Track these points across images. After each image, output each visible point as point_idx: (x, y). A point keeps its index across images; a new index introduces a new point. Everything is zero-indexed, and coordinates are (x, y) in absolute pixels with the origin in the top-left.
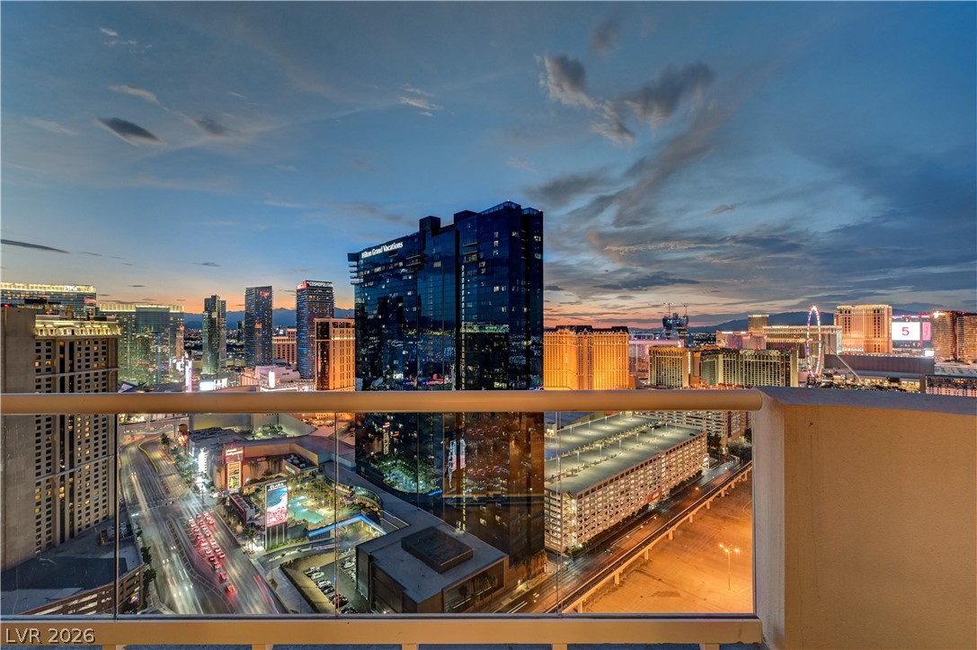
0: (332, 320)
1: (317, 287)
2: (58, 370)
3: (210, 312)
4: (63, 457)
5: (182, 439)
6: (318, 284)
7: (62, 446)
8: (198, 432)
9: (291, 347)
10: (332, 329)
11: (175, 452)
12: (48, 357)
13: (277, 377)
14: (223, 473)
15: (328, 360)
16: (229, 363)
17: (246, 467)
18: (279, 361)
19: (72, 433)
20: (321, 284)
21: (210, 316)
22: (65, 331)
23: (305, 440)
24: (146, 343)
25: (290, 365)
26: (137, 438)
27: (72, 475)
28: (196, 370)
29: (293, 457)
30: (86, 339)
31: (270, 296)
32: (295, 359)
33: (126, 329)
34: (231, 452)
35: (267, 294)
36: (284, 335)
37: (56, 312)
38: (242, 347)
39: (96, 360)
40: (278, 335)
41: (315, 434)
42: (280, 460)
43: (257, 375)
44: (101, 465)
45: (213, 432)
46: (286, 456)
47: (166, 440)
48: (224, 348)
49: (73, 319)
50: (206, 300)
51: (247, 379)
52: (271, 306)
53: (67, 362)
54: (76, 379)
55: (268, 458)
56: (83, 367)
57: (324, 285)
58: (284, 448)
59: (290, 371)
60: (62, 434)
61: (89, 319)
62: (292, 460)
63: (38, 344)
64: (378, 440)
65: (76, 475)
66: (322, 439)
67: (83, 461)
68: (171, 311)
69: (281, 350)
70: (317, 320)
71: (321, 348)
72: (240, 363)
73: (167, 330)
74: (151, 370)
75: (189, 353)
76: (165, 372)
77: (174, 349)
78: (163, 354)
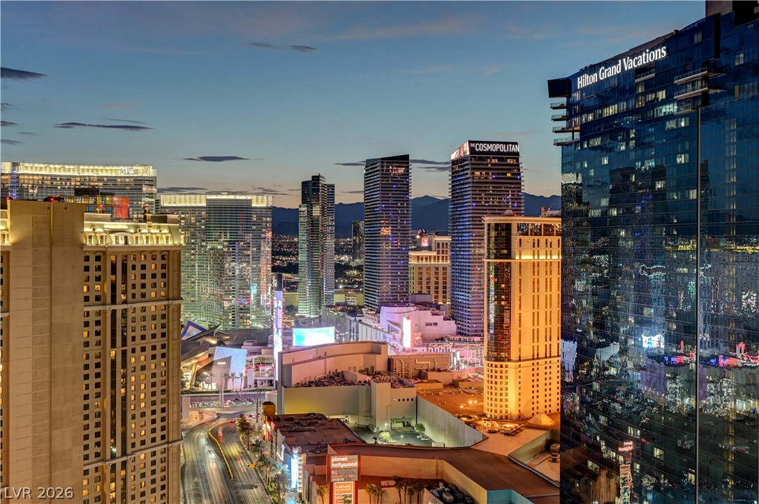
0: (516, 221)
1: (489, 152)
2: (109, 300)
3: (310, 206)
4: (113, 436)
5: (267, 427)
6: (490, 147)
7: (113, 418)
8: (290, 418)
9: (441, 271)
10: (515, 238)
11: (257, 447)
12: (98, 279)
13: (416, 328)
14: (327, 496)
15: (508, 300)
16: (339, 298)
17: (362, 492)
18: (420, 298)
19: (124, 399)
20: (497, 148)
21: (310, 213)
22: (117, 238)
23: (464, 456)
24: (219, 257)
25: (438, 307)
26: (207, 418)
27: (124, 464)
28: (290, 309)
29: (441, 486)
30: (142, 251)
31: (406, 174)
32: (448, 295)
33: (193, 236)
34: (340, 462)
35: (401, 171)
36: (429, 248)
37: (108, 209)
38: (359, 268)
39: (154, 285)
40: (419, 249)
41: (482, 447)
42: (420, 489)
43: (384, 324)
44: (158, 457)
45: (313, 420)
46: (431, 484)
47: (245, 427)
48: (332, 271)
49: (129, 219)
50: (304, 183)
51: (369, 330)
52: (407, 192)
53: (120, 287)
54: (130, 315)
55: (399, 481)
56: (138, 297)
57: (503, 148)
58: (426, 467)
59: (439, 319)
60: (113, 398)
61: (145, 220)
62: (440, 493)
63: (87, 259)
64: (609, 476)
65: (130, 466)
66: (497, 459)
67: (138, 446)
68: (254, 205)
69: (425, 276)
70: (488, 220)
71: (496, 276)
72: (355, 300)
73: (249, 237)
74: (226, 304)
75: (279, 278)
76: (245, 310)
77: (257, 271)
78: (242, 278)
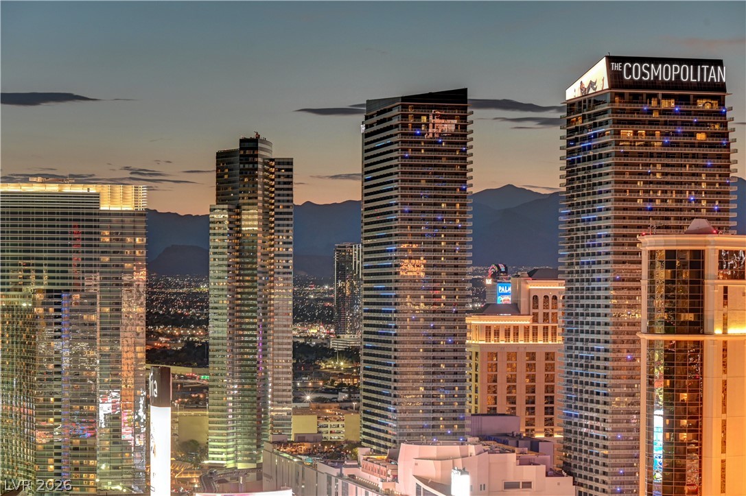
0: (714, 245)
1: (655, 84)
3: (236, 210)
6: (657, 72)
9: (540, 362)
10: (713, 287)
15: (696, 429)
16: (303, 425)
18: (492, 425)
20: (674, 71)
21: (235, 225)
25: (534, 446)
28: (189, 449)
31: (461, 137)
32: (558, 418)
35: (449, 126)
36: (514, 309)
38: (351, 354)
40: (491, 309)
48: (286, 362)
50: (221, 156)
52: (462, 176)
57: (688, 75)
59: (532, 473)
68: (105, 207)
69: (503, 374)
70: (649, 242)
71: (668, 374)
72: (343, 427)
73: (93, 282)
74: (41, 438)
75: (164, 376)
76: (85, 451)
77: (113, 361)
78: (78, 377)
